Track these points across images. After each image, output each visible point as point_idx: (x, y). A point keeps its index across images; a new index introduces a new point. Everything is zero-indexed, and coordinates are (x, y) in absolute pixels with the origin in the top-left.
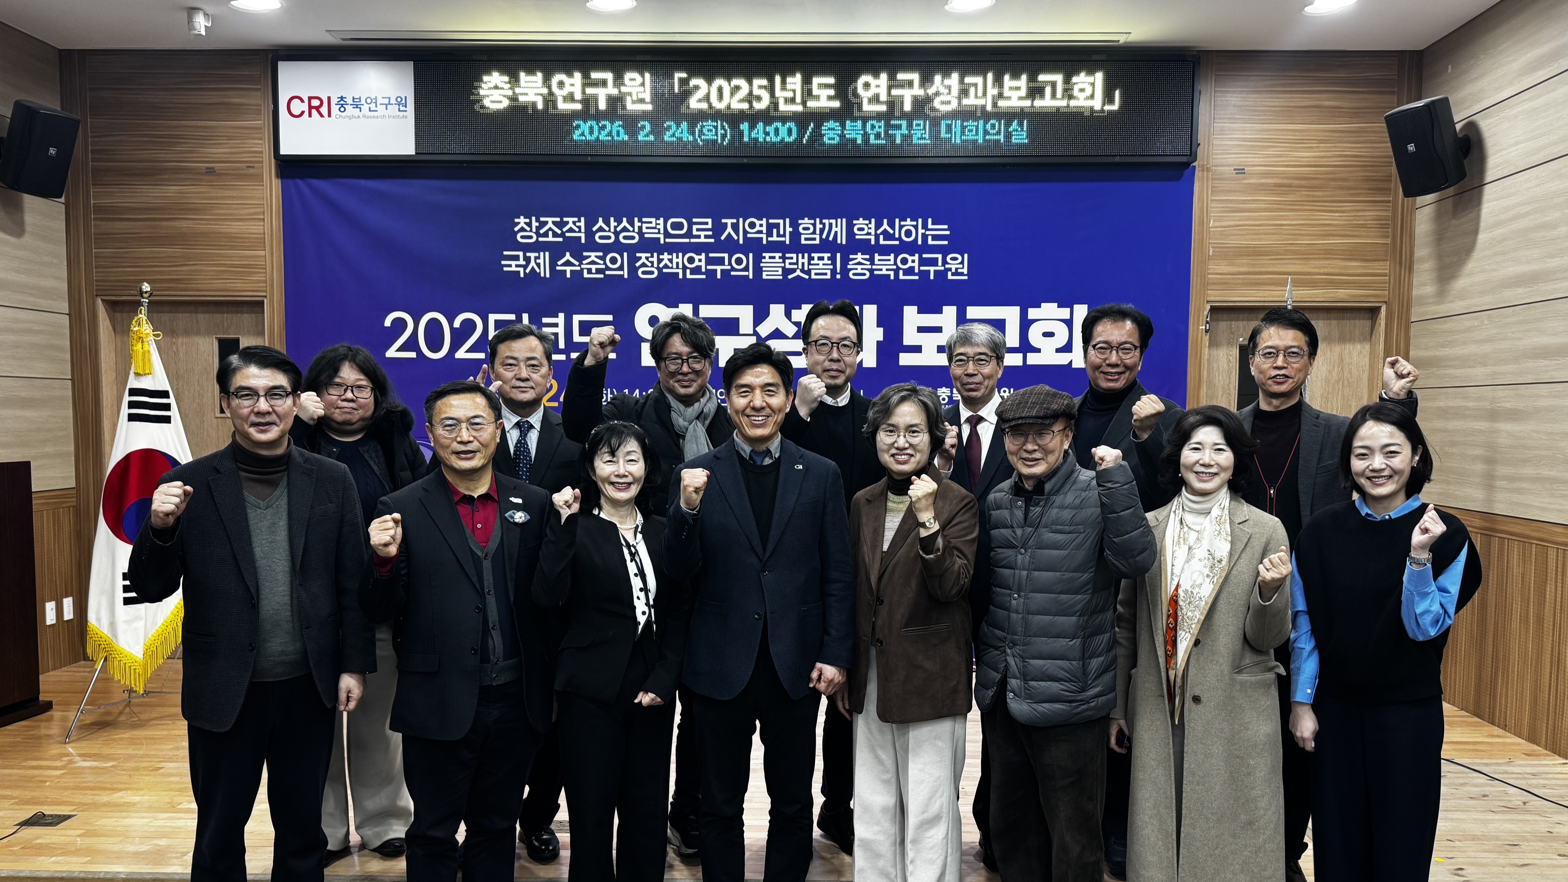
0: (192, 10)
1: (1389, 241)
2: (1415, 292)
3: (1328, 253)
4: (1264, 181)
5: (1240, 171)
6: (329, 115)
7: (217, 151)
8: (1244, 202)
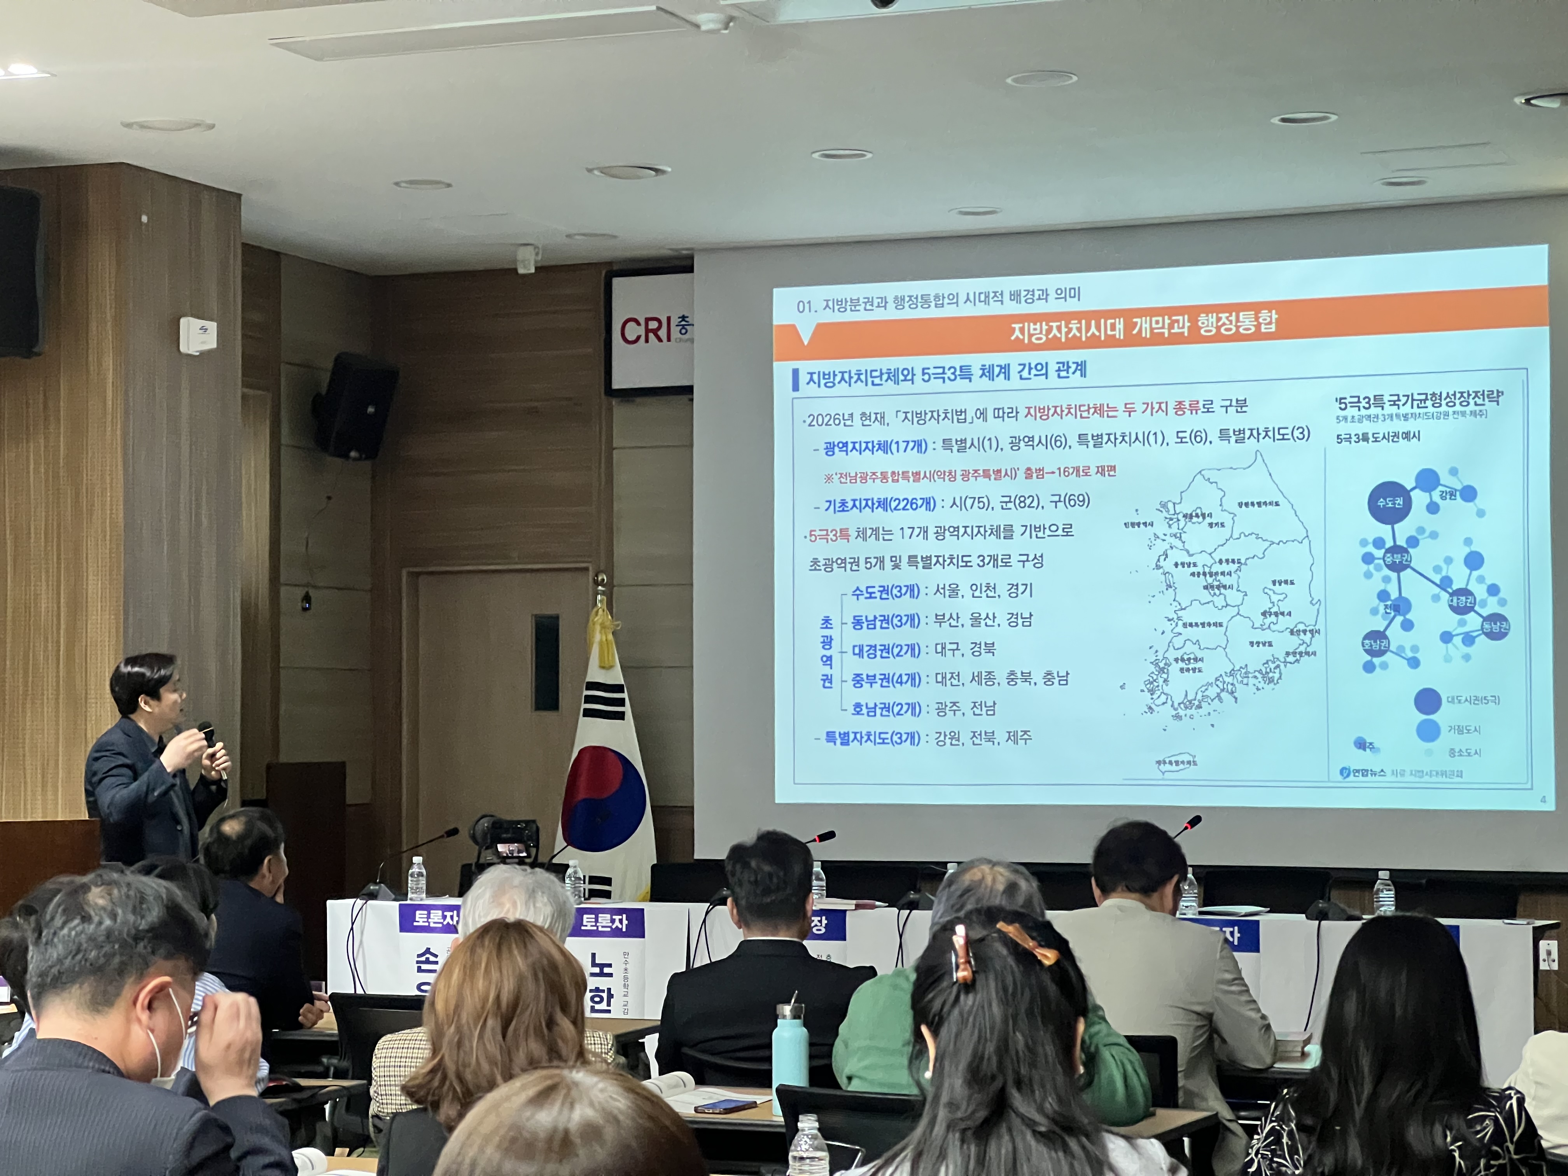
6: (669, 340)
7: (541, 387)
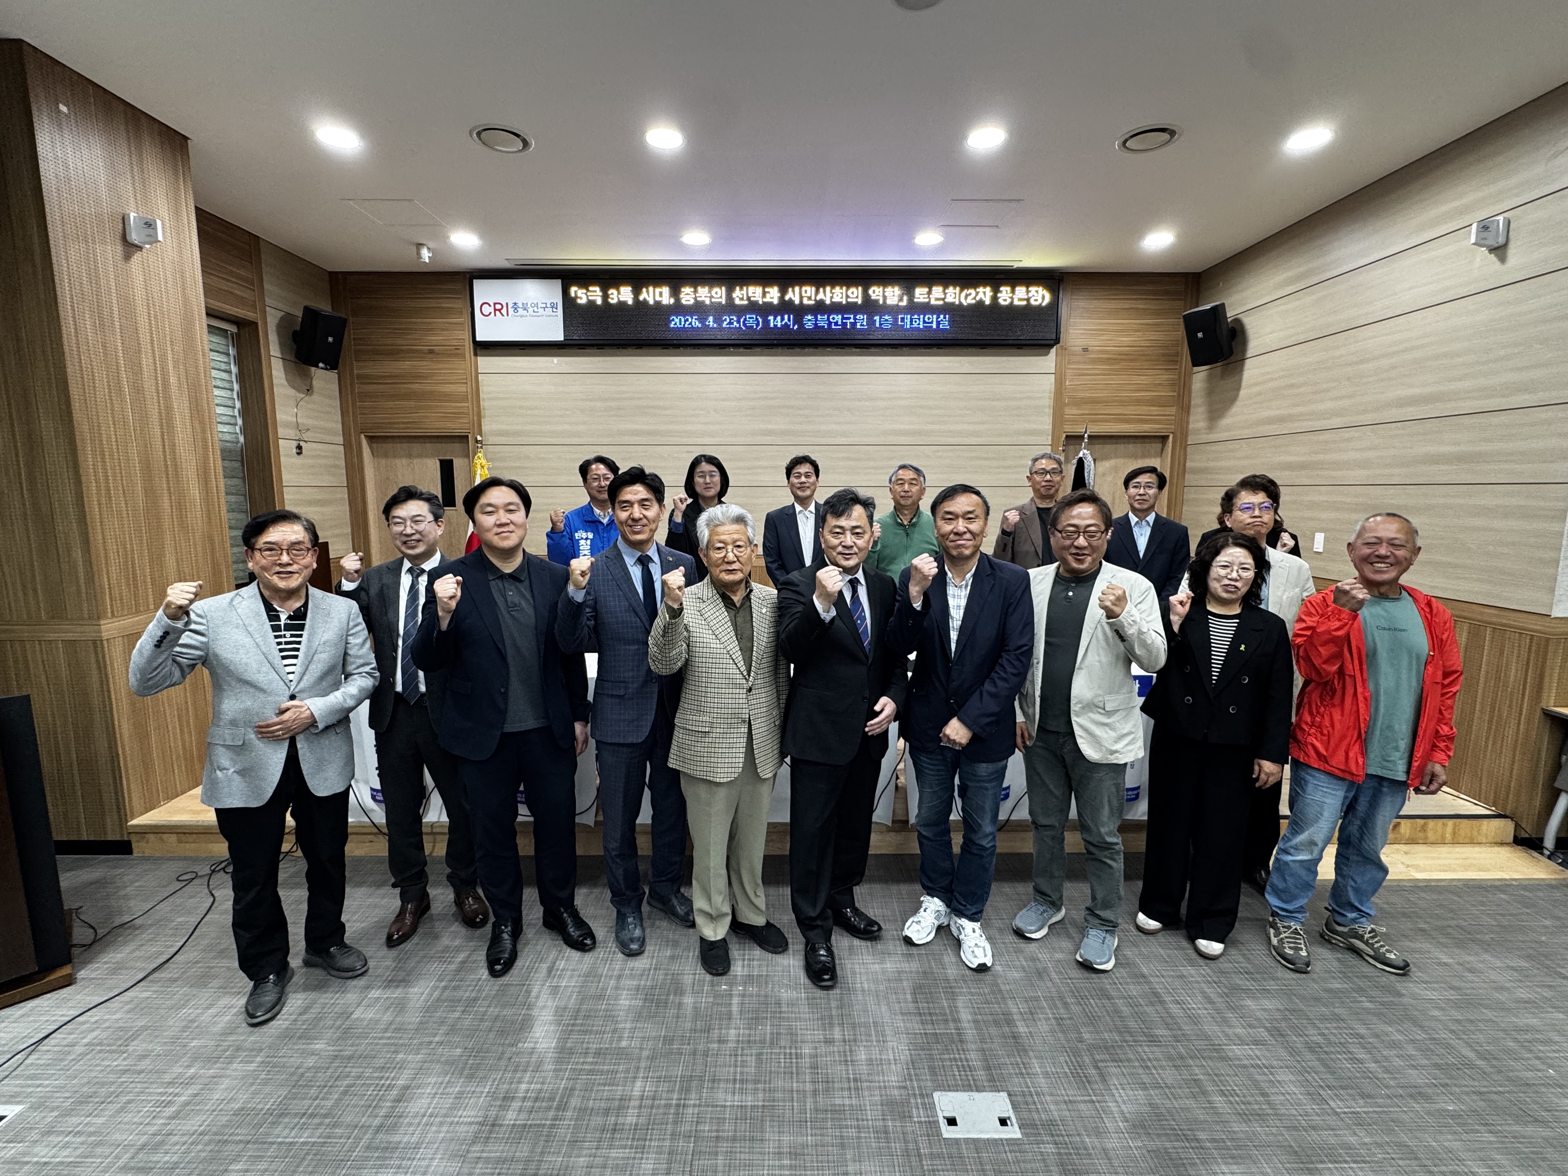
0: (419, 245)
1: (1175, 394)
2: (1191, 426)
3: (1138, 402)
4: (1100, 356)
5: (1085, 350)
6: (508, 315)
7: (435, 339)
8: (1088, 369)
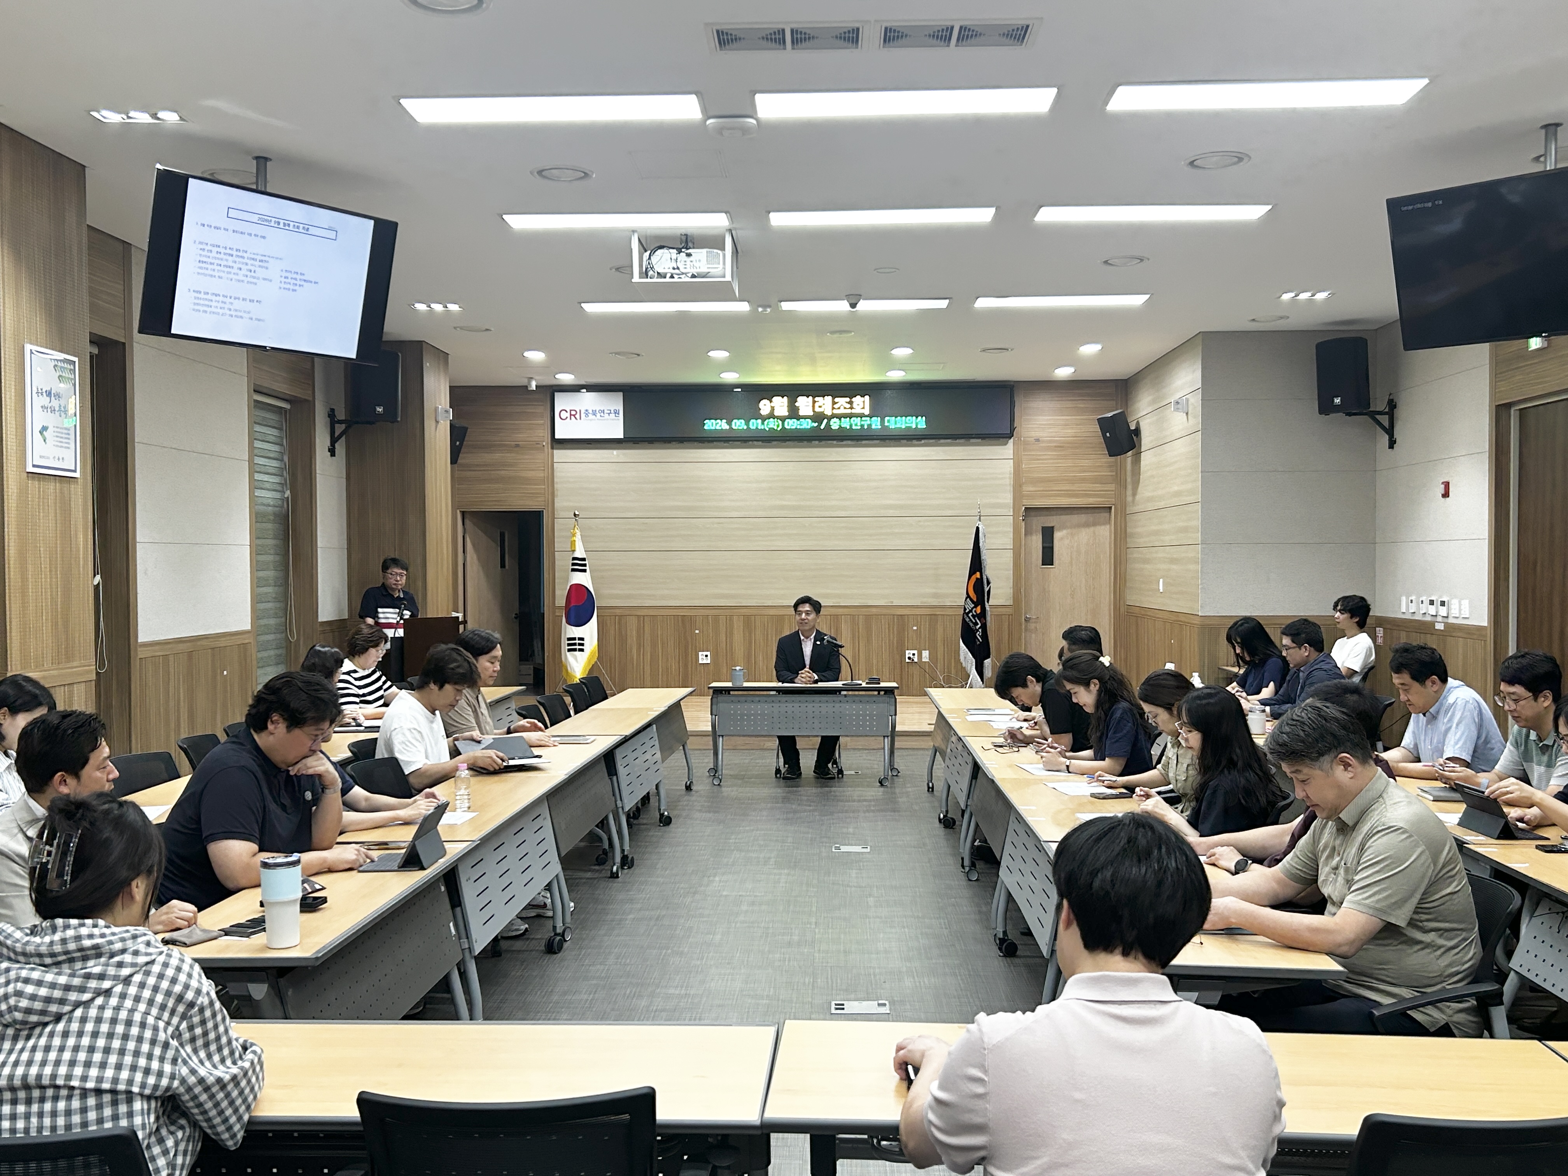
1: (1114, 474)
2: (1127, 499)
3: (1083, 480)
4: (1050, 444)
5: (1038, 440)
7: (521, 437)
8: (1040, 455)
